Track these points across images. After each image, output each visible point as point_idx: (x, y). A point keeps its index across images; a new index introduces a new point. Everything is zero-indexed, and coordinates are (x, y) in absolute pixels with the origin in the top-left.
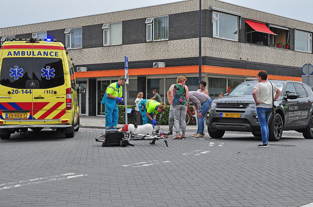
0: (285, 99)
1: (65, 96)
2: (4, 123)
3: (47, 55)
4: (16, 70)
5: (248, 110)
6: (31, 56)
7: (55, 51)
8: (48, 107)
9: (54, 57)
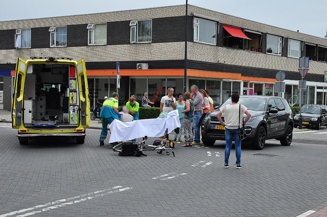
0: (267, 113)
2: (27, 132)
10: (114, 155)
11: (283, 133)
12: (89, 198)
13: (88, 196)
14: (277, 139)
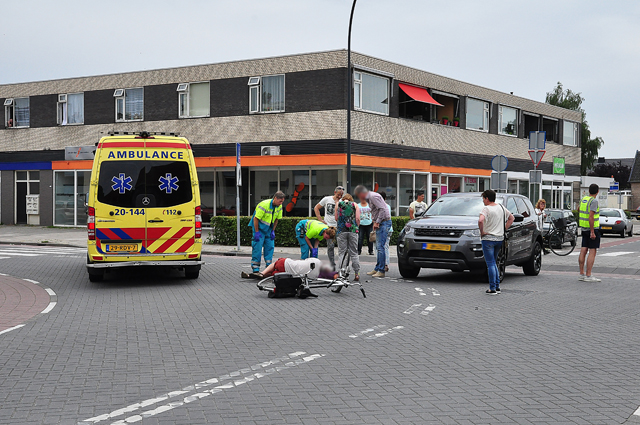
1: (193, 218)
2: (104, 259)
3: (167, 157)
4: (121, 179)
5: (462, 240)
6: (143, 159)
7: (177, 150)
8: (168, 235)
9: (177, 160)
10: (261, 297)
11: (527, 255)
12: (258, 375)
13: (254, 372)
14: (518, 265)
